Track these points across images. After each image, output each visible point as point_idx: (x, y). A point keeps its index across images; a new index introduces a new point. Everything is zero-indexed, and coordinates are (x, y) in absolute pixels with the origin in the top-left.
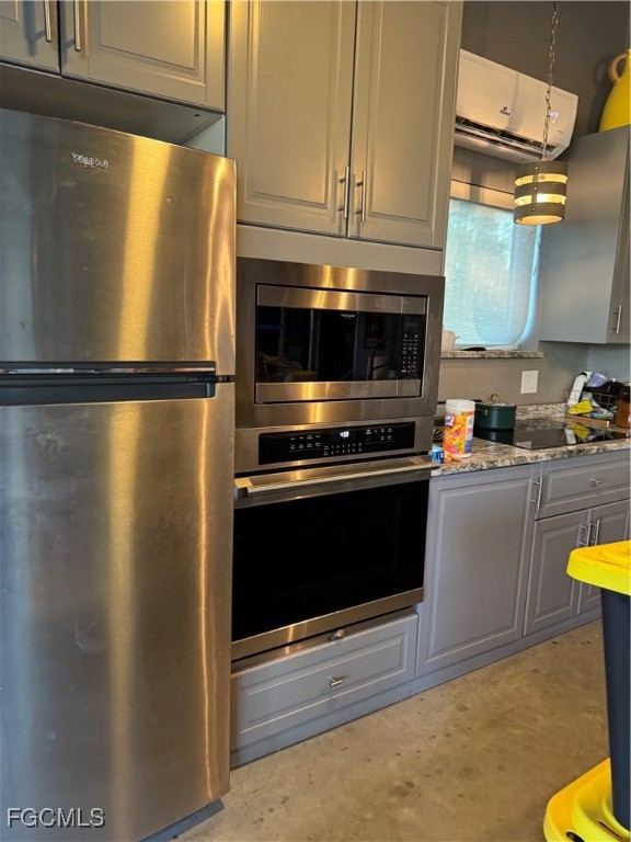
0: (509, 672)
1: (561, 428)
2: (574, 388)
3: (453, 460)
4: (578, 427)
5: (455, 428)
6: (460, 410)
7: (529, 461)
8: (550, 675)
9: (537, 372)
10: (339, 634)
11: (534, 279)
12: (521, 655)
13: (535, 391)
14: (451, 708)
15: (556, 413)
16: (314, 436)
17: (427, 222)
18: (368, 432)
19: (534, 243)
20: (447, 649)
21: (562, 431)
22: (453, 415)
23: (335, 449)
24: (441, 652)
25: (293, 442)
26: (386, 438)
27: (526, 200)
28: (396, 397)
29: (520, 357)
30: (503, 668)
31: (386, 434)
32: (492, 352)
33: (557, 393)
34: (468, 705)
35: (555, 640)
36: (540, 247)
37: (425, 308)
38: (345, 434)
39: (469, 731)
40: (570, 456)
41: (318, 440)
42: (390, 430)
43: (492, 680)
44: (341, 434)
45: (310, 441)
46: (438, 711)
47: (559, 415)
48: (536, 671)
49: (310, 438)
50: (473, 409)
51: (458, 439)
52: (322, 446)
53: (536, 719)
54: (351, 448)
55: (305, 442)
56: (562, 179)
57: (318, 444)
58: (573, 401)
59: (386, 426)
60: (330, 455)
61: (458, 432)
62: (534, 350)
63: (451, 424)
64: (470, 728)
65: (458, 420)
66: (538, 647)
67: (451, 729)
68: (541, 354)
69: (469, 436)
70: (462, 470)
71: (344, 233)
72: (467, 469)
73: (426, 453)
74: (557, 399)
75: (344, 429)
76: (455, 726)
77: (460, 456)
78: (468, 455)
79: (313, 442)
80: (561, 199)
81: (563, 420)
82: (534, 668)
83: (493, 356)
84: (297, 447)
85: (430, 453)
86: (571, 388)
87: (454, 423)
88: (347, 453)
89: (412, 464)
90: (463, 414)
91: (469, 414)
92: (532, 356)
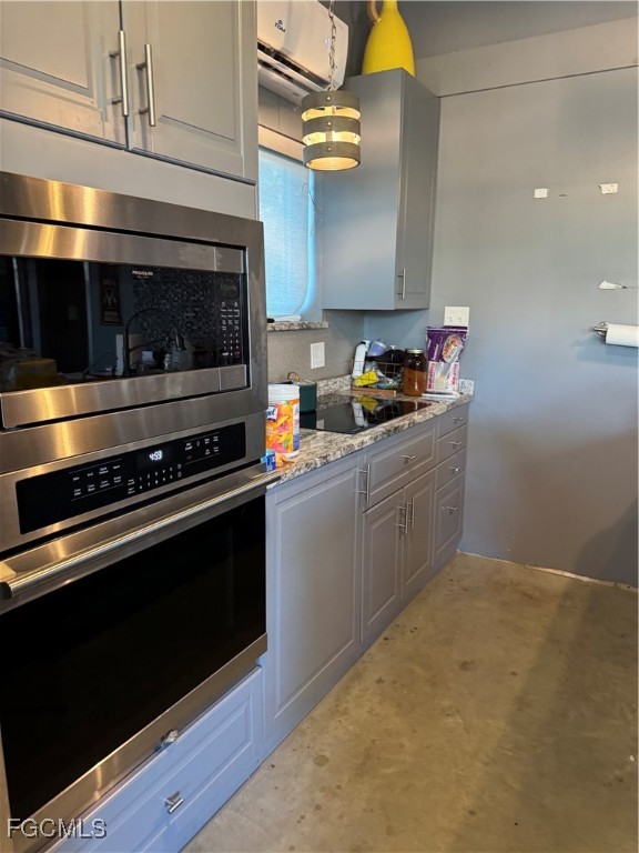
0: (356, 691)
1: (348, 401)
2: (357, 359)
3: (285, 463)
4: (365, 399)
5: (281, 421)
6: (283, 397)
7: (356, 449)
8: (395, 682)
9: (323, 343)
10: (170, 739)
11: (310, 239)
12: (359, 666)
13: (323, 365)
14: (310, 766)
15: (341, 386)
16: (110, 467)
17: (234, 141)
18: (189, 447)
19: (307, 198)
20: (293, 694)
21: (350, 405)
22: (275, 406)
23: (145, 480)
24: (288, 699)
25: (77, 485)
26: (212, 451)
27: (318, 138)
28: (219, 392)
29: (308, 328)
30: (347, 689)
31: (212, 444)
32: (282, 323)
33: (342, 366)
34: (327, 754)
35: (384, 635)
36: (315, 203)
37: (242, 263)
38: (157, 456)
39: (338, 791)
40: (389, 436)
41: (116, 473)
42: (216, 439)
43: (340, 709)
44: (151, 457)
45: (104, 477)
46: (296, 776)
47: (345, 388)
48: (380, 681)
49: (103, 471)
50: (297, 396)
51: (285, 435)
52: (124, 481)
53: (402, 746)
54: (168, 473)
55: (97, 480)
56: (353, 114)
57: (117, 479)
58: (357, 373)
59: (210, 434)
60: (138, 492)
61: (284, 426)
62: (318, 320)
63: (275, 417)
64: (339, 787)
65: (283, 412)
66: (372, 650)
67: (319, 797)
68: (326, 325)
69: (296, 429)
70: (297, 473)
71: (122, 141)
72: (302, 472)
73: (258, 461)
74: (342, 371)
75: (153, 449)
76: (322, 789)
77: (289, 455)
78: (297, 453)
79: (109, 477)
80: (354, 139)
81: (349, 394)
82: (377, 678)
83: (284, 328)
84: (84, 491)
85: (263, 460)
86: (354, 358)
87: (279, 415)
88: (161, 484)
89: (250, 480)
90: (288, 402)
91: (294, 402)
92: (318, 326)
